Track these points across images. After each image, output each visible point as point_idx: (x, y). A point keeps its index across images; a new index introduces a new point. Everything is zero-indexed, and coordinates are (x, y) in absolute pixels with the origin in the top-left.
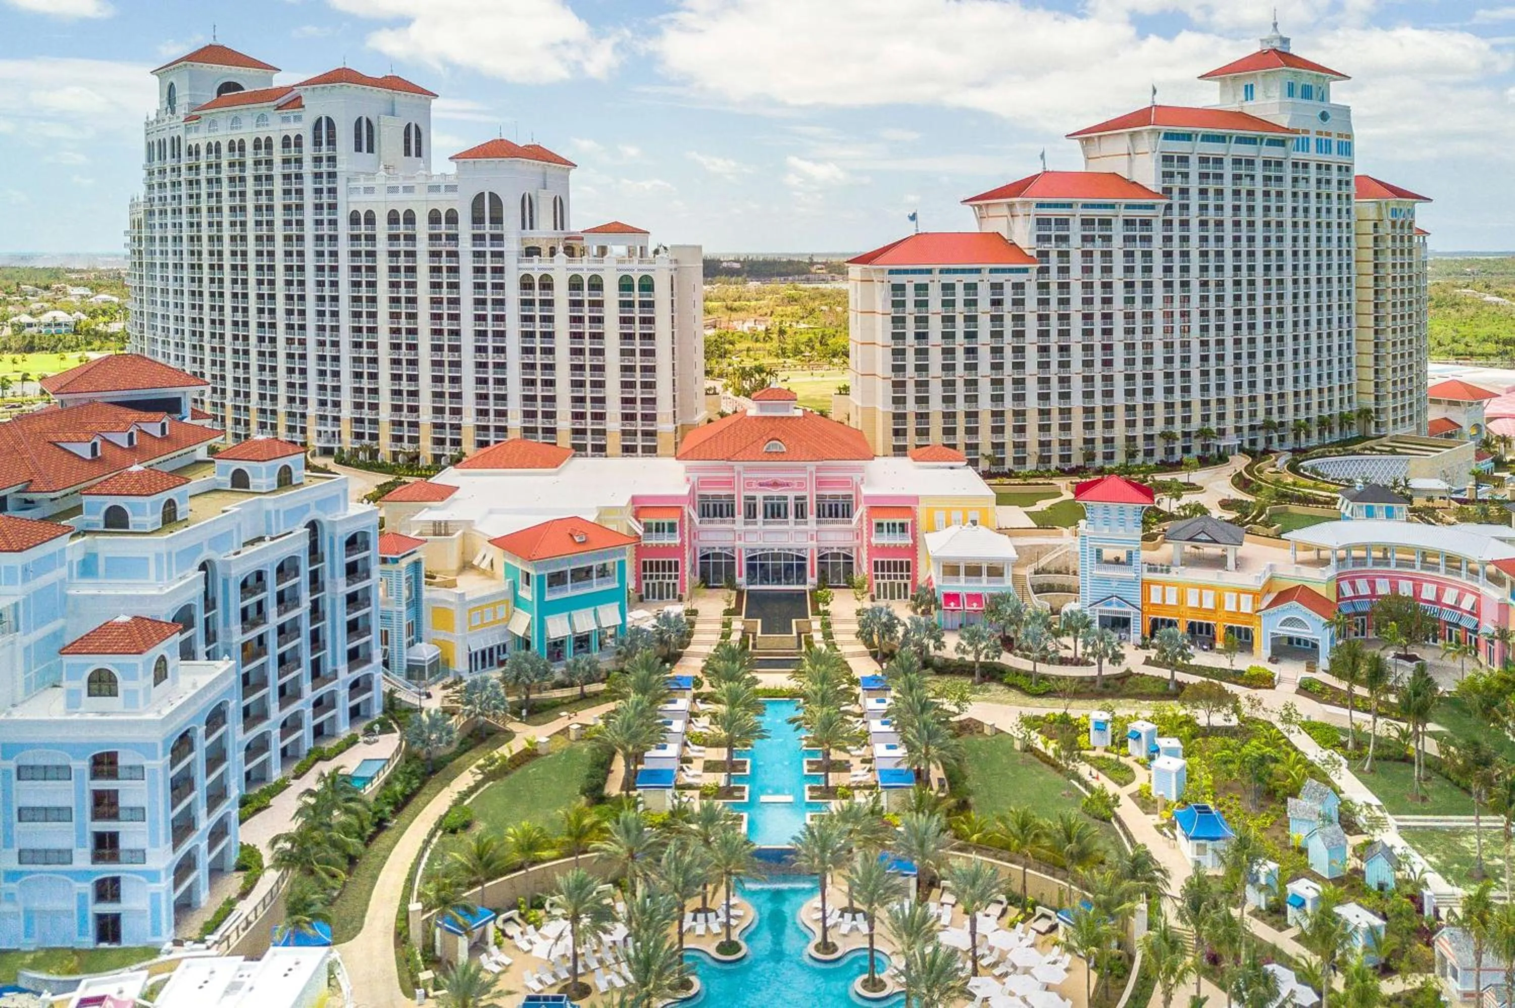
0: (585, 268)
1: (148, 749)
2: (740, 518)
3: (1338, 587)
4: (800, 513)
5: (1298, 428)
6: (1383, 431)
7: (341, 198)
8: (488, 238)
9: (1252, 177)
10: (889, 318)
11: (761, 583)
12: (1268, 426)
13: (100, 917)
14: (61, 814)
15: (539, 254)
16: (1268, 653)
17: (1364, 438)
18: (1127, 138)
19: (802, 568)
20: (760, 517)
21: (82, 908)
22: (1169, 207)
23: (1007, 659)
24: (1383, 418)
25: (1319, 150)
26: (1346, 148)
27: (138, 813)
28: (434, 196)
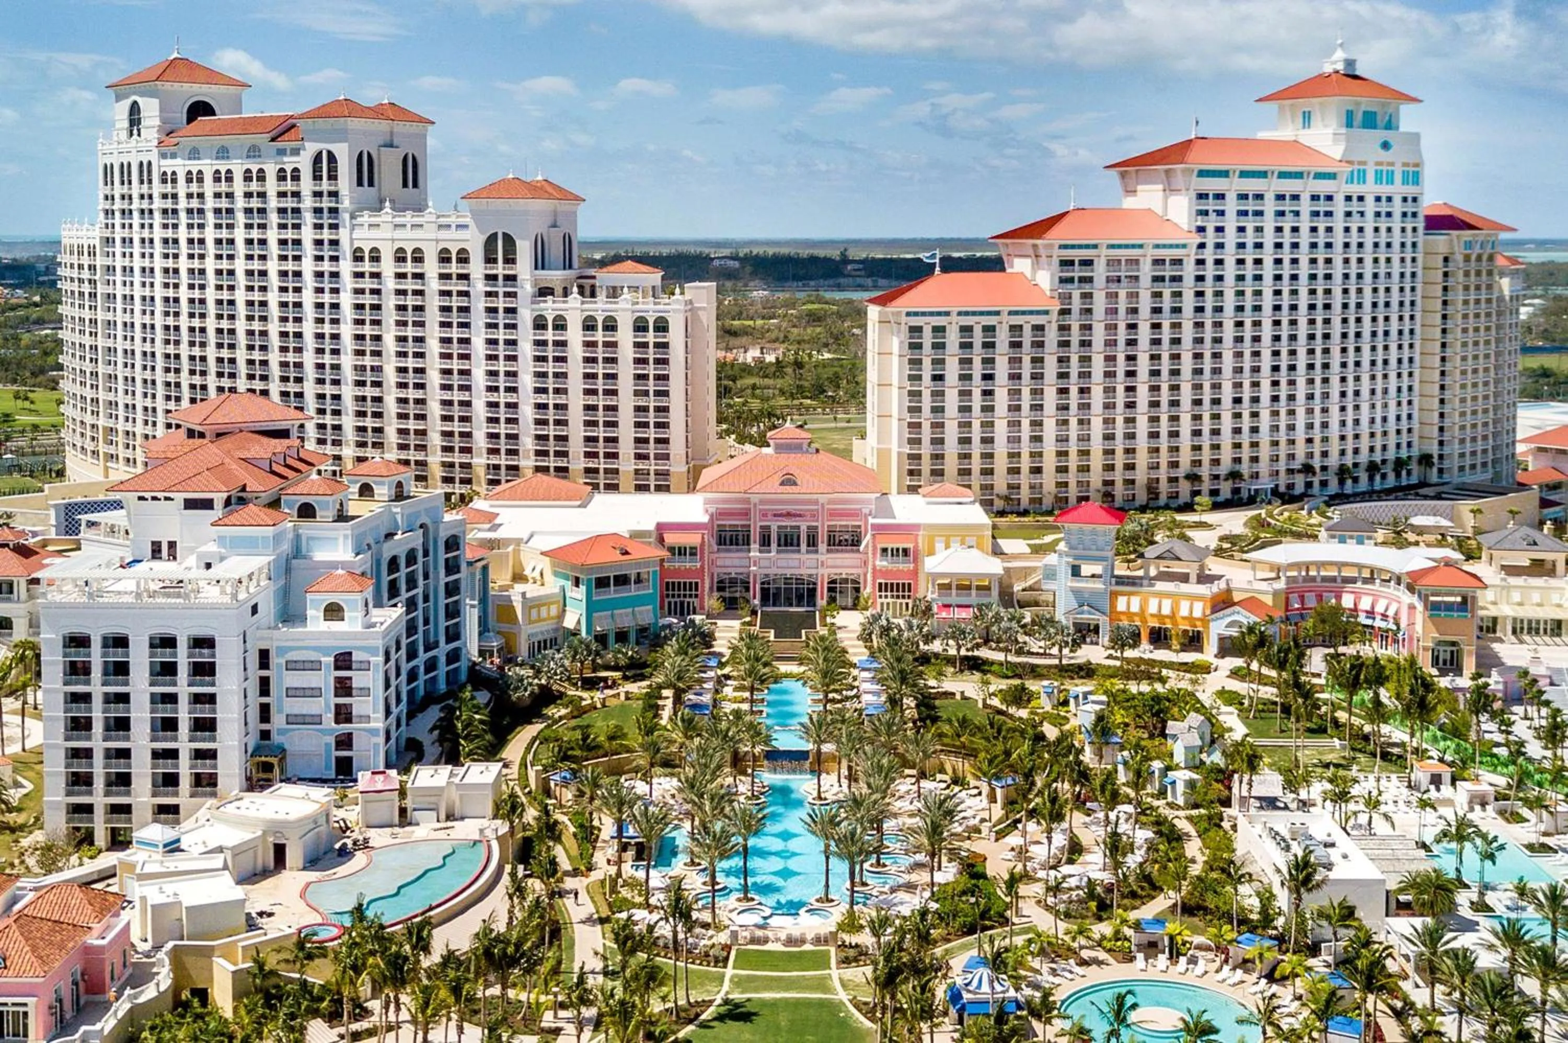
0: (600, 307)
1: (373, 651)
2: (755, 546)
3: (1287, 599)
4: (812, 542)
5: (1343, 472)
6: (1446, 477)
7: (343, 235)
8: (501, 278)
9: (1297, 214)
10: (906, 360)
11: (774, 605)
12: (1307, 469)
13: (338, 759)
14: (315, 693)
15: (552, 294)
16: (1215, 650)
17: (1423, 484)
18: (1163, 175)
19: (812, 592)
20: (774, 546)
21: (328, 752)
22: (1202, 246)
23: (984, 653)
24: (1446, 464)
25: (1378, 179)
26: (1414, 176)
27: (366, 692)
28: (444, 234)
